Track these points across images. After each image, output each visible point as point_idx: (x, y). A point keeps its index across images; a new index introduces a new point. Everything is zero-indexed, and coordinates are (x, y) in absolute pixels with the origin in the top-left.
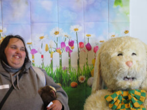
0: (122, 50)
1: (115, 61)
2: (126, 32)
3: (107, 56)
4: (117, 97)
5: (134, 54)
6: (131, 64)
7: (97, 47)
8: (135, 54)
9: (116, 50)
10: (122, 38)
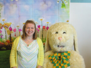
4: (55, 57)
10: (60, 24)
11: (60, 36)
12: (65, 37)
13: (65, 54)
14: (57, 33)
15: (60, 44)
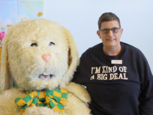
0: (37, 38)
1: (27, 54)
2: (40, 14)
3: (17, 46)
4: (32, 100)
5: (52, 43)
6: (48, 58)
7: (3, 33)
8: (54, 44)
9: (28, 38)
10: (37, 22)
11: (46, 52)
12: (56, 54)
13: (57, 94)
14: (34, 44)
15: (45, 70)
